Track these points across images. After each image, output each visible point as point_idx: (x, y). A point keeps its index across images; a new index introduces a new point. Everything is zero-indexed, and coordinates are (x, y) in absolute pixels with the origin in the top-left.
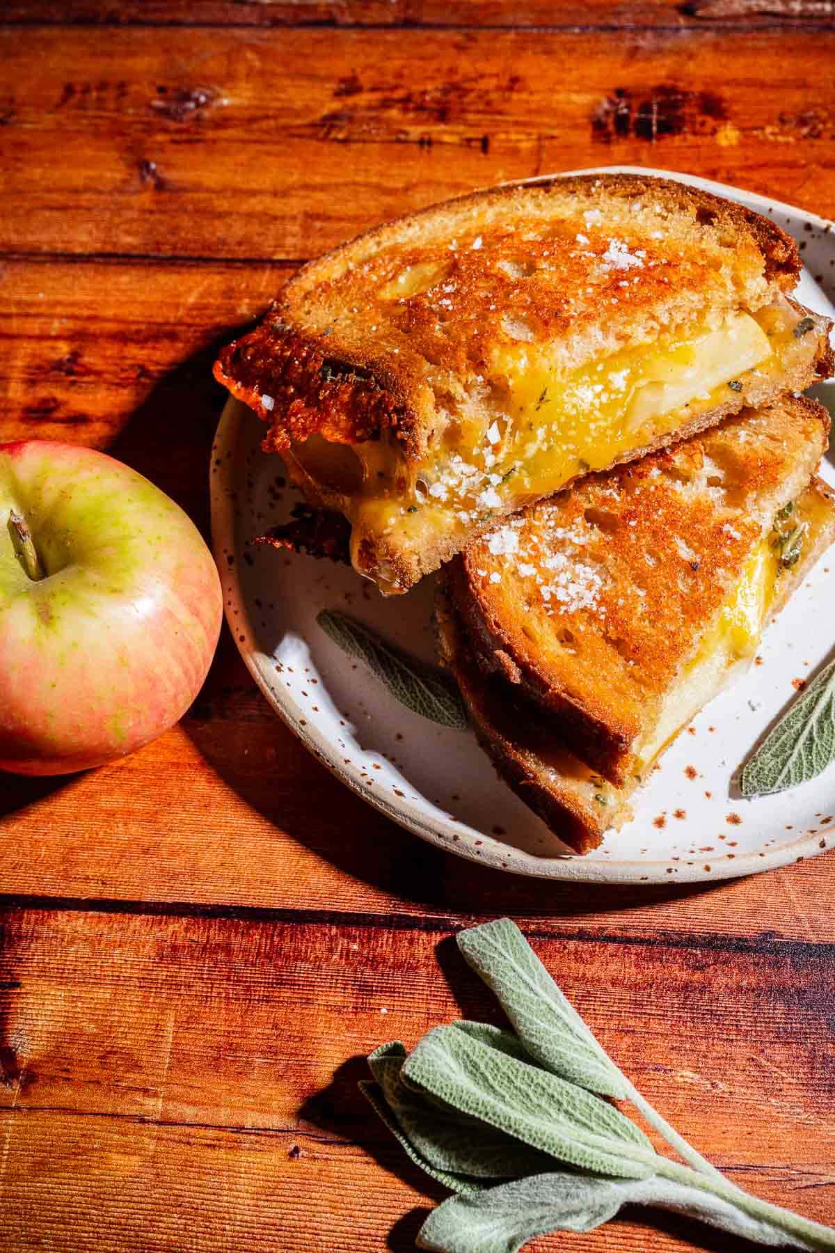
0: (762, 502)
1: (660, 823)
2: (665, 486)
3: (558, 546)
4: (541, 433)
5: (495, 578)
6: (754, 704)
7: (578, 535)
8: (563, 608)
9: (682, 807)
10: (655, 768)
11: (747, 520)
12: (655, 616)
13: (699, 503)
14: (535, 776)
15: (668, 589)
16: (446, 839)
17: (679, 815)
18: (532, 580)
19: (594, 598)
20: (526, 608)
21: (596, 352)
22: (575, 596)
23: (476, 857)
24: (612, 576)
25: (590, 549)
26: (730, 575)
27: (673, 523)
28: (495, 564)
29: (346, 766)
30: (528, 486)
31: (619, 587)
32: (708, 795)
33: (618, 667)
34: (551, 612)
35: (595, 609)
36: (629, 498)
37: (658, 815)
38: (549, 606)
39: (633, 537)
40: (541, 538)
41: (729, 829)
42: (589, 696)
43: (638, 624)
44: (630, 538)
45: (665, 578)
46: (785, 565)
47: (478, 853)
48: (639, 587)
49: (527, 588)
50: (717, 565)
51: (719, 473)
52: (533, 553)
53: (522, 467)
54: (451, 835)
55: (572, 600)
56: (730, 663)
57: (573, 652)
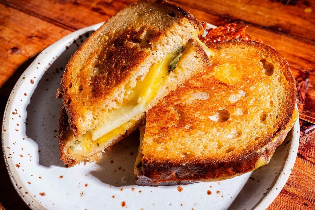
23: (23, 198)
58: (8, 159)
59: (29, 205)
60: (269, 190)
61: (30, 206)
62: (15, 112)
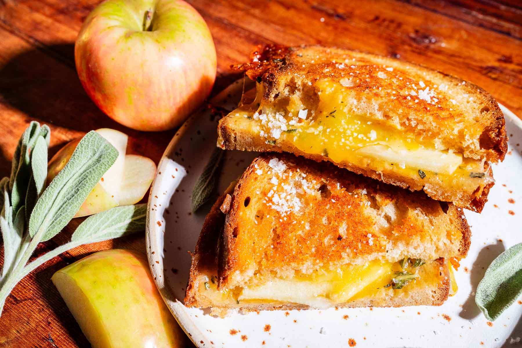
0: (398, 242)
1: (233, 332)
2: (362, 200)
3: (298, 185)
4: (321, 128)
5: (260, 172)
6: (323, 331)
7: (308, 187)
8: (270, 204)
9: (248, 336)
10: (256, 311)
11: (383, 242)
12: (302, 240)
13: (369, 218)
15: (320, 236)
16: (150, 250)
17: (244, 338)
18: (273, 185)
19: (286, 212)
20: (258, 193)
21: (370, 113)
22: (280, 205)
23: (151, 266)
24: (304, 213)
25: (307, 196)
26: (351, 255)
27: (350, 215)
28: (267, 170)
30: (294, 141)
31: (302, 218)
32: (264, 343)
33: (266, 242)
34: (265, 202)
35: (282, 216)
36: (343, 192)
37: (236, 329)
38: (267, 199)
39: (329, 206)
40: (293, 177)
42: (239, 238)
43: (293, 237)
44: (327, 205)
45: (323, 231)
46: (392, 285)
47: (153, 265)
48: (310, 226)
49: (268, 186)
50: (350, 246)
51: (393, 217)
52: (284, 178)
53: (299, 132)
54: (152, 251)
56: (321, 295)
57: (256, 222)
58: (151, 211)
59: (155, 279)
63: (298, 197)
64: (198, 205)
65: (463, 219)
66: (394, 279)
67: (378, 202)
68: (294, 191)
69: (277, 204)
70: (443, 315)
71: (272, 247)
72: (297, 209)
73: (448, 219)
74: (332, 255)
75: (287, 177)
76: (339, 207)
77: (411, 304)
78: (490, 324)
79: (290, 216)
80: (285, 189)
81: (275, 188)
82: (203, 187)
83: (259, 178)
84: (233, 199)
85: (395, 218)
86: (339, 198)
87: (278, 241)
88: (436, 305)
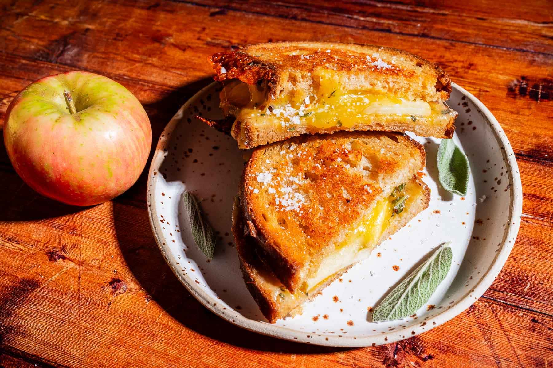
0: (386, 180)
1: (315, 319)
2: (342, 166)
3: (290, 184)
5: (256, 191)
6: (372, 273)
7: (299, 180)
8: (283, 208)
9: (327, 314)
10: (319, 293)
11: (377, 186)
12: (325, 219)
13: (356, 176)
14: (254, 280)
15: (334, 209)
16: (211, 304)
17: (326, 317)
18: (273, 195)
19: (299, 207)
20: (267, 206)
22: (290, 205)
23: (222, 315)
24: (310, 200)
25: (303, 187)
26: (364, 207)
27: (342, 182)
28: (259, 186)
29: (177, 265)
31: (312, 204)
32: (341, 310)
33: (302, 237)
34: (278, 210)
35: (298, 211)
36: (325, 168)
37: (316, 315)
38: (278, 207)
39: (323, 184)
40: (282, 179)
41: (347, 328)
42: (283, 247)
43: (317, 220)
44: (322, 184)
45: (334, 204)
46: (396, 212)
47: (223, 313)
48: (322, 206)
49: (270, 198)
50: (358, 202)
51: (369, 165)
52: (277, 184)
54: (213, 303)
55: (288, 206)
56: (360, 249)
57: (284, 228)
58: (184, 277)
59: (234, 321)
60: (501, 245)
61: (235, 323)
62: (162, 219)
63: (296, 192)
64: (212, 250)
65: (412, 140)
66: (395, 208)
67: (353, 161)
68: (290, 189)
69: (287, 205)
70: (434, 212)
71: (309, 237)
72: (303, 200)
73: (404, 146)
74: (352, 216)
75: (278, 182)
76: (331, 180)
77: (411, 218)
78: (463, 199)
79: (303, 208)
80: (283, 192)
81: (276, 196)
82: (203, 234)
83: (259, 196)
84: (254, 222)
85: (371, 165)
86: (326, 175)
87: (310, 230)
88: (425, 208)
